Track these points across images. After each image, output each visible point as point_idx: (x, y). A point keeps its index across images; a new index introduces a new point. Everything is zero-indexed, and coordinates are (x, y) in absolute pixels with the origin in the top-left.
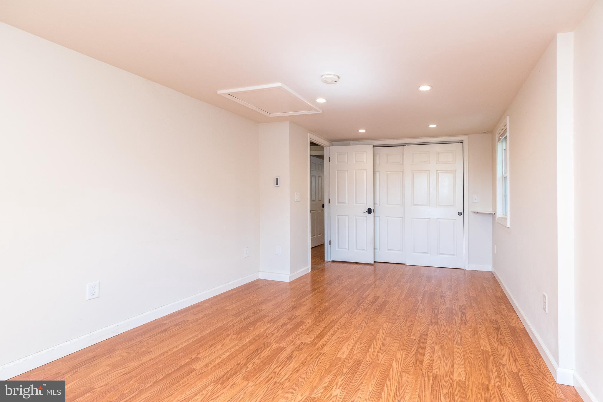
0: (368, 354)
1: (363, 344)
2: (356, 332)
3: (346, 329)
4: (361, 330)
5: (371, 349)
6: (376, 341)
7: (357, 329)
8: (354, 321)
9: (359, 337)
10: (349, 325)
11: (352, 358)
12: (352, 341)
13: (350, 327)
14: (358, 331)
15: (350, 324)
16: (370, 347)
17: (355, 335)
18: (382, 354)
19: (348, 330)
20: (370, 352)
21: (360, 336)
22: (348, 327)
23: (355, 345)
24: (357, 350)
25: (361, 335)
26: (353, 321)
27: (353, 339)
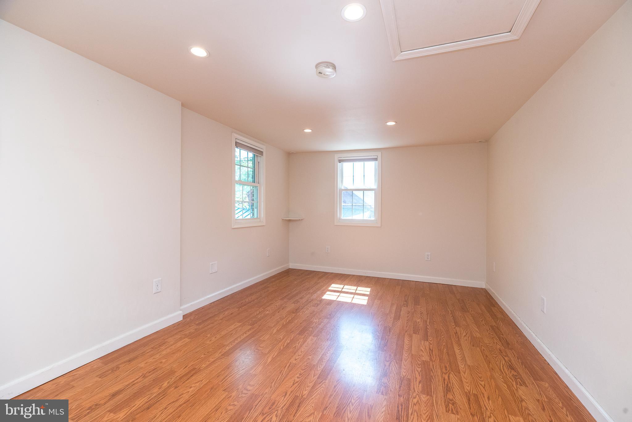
0: (292, 338)
1: (294, 346)
2: (297, 361)
3: (308, 364)
4: (291, 363)
5: (287, 342)
6: (280, 349)
7: (296, 364)
8: (296, 378)
9: (295, 353)
10: (304, 371)
11: (305, 336)
12: (303, 350)
13: (303, 368)
14: (294, 362)
15: (302, 372)
16: (288, 344)
17: (299, 356)
18: (280, 338)
19: (305, 363)
20: (289, 340)
21: (294, 355)
22: (306, 367)
23: (301, 346)
24: (300, 342)
25: (292, 356)
26: (298, 378)
27: (301, 352)
